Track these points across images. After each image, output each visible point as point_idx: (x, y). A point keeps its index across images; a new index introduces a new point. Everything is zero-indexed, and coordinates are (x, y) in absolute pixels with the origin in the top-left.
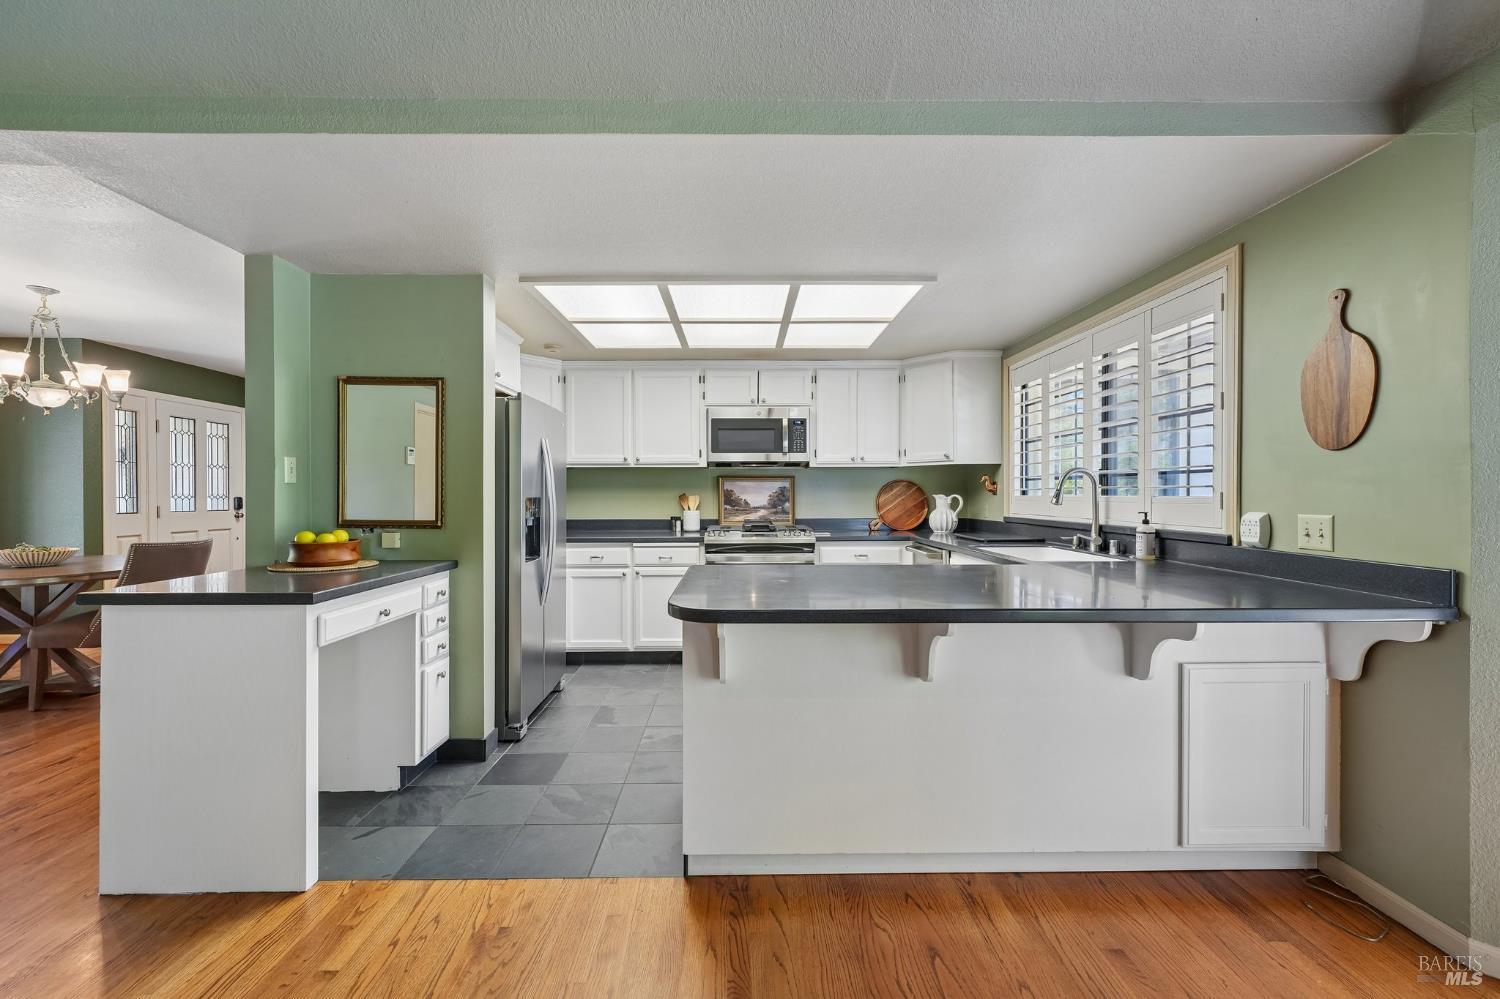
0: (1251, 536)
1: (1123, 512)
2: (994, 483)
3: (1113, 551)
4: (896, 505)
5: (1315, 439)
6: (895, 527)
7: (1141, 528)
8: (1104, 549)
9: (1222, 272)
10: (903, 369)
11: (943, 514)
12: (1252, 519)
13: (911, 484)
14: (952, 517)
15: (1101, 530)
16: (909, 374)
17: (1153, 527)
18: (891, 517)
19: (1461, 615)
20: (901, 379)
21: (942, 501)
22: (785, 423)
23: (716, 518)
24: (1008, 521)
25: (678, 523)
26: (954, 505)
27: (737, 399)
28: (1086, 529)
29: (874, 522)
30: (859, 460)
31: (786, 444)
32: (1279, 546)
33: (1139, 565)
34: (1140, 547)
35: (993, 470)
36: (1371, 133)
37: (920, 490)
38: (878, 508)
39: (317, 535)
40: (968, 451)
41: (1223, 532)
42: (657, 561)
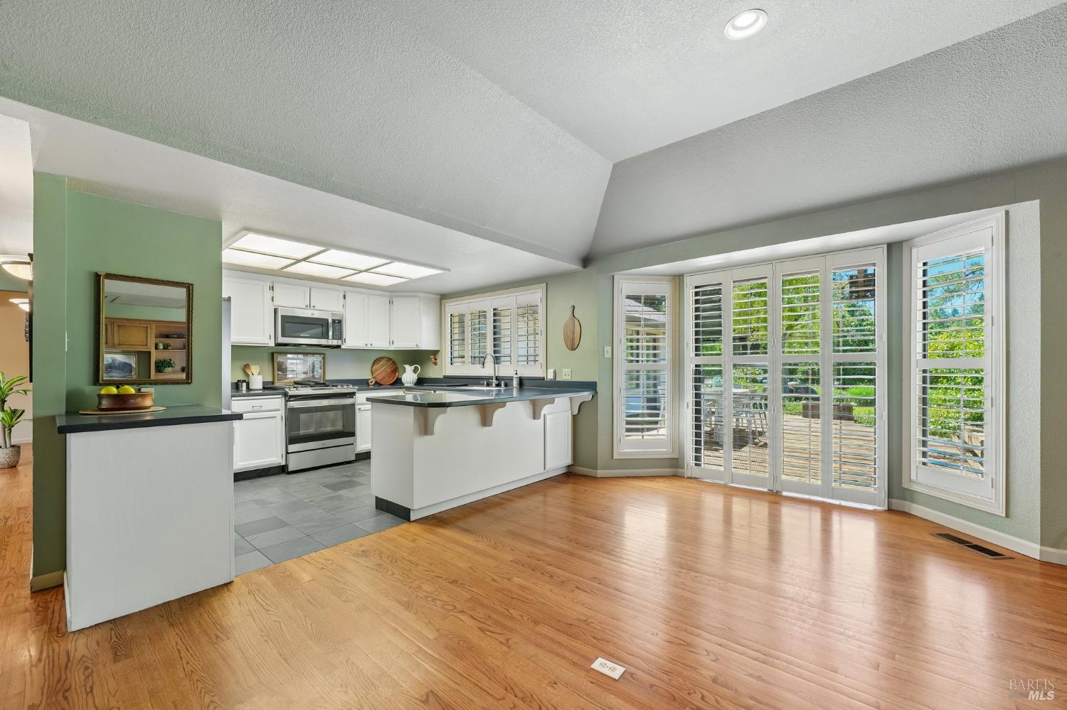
0: (550, 376)
1: (505, 370)
2: (436, 359)
3: (503, 386)
4: (383, 370)
5: (567, 347)
6: (382, 383)
7: (515, 376)
8: (498, 385)
9: (540, 290)
10: (391, 297)
11: (409, 376)
12: (551, 372)
13: (390, 359)
14: (414, 377)
15: (497, 378)
16: (395, 300)
17: (519, 375)
18: (379, 378)
19: (596, 392)
20: (391, 302)
21: (409, 369)
22: (330, 321)
23: (271, 380)
24: (445, 377)
25: (244, 384)
26: (415, 371)
27: (296, 303)
28: (491, 378)
29: (370, 381)
30: (369, 346)
31: (330, 333)
32: (558, 379)
33: (514, 389)
34: (515, 383)
35: (435, 353)
36: (575, 264)
37: (394, 362)
38: (372, 373)
39: (118, 388)
40: (426, 344)
41: (541, 376)
42: (251, 409)
